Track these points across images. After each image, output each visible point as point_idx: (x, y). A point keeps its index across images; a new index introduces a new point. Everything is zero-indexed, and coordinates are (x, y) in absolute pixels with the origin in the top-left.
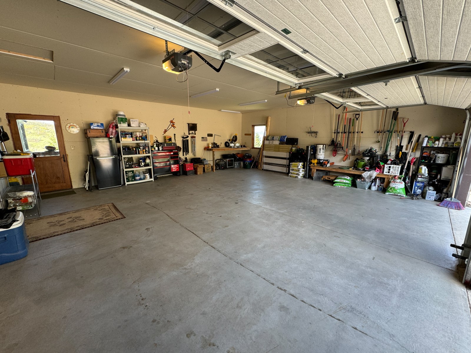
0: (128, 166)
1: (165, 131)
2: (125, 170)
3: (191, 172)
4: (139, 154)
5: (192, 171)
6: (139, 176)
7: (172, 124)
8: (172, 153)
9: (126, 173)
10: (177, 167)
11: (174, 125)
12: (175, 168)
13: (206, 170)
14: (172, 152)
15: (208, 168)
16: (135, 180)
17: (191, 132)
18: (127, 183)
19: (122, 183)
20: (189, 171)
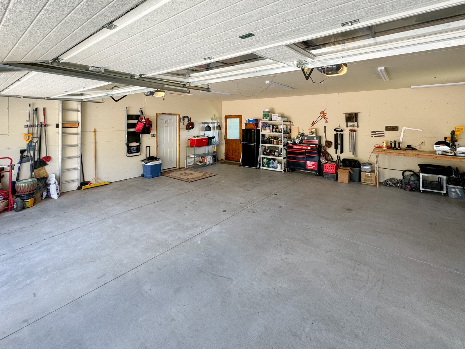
0: (266, 153)
1: (314, 123)
2: (262, 156)
3: (330, 176)
4: (274, 144)
5: (331, 174)
6: (272, 164)
7: (323, 115)
8: (309, 148)
9: (262, 159)
10: (314, 165)
11: (326, 116)
12: (311, 165)
13: (362, 181)
14: (309, 146)
15: (368, 178)
16: (269, 167)
17: (350, 124)
18: (261, 167)
19: (258, 166)
20: (328, 174)
